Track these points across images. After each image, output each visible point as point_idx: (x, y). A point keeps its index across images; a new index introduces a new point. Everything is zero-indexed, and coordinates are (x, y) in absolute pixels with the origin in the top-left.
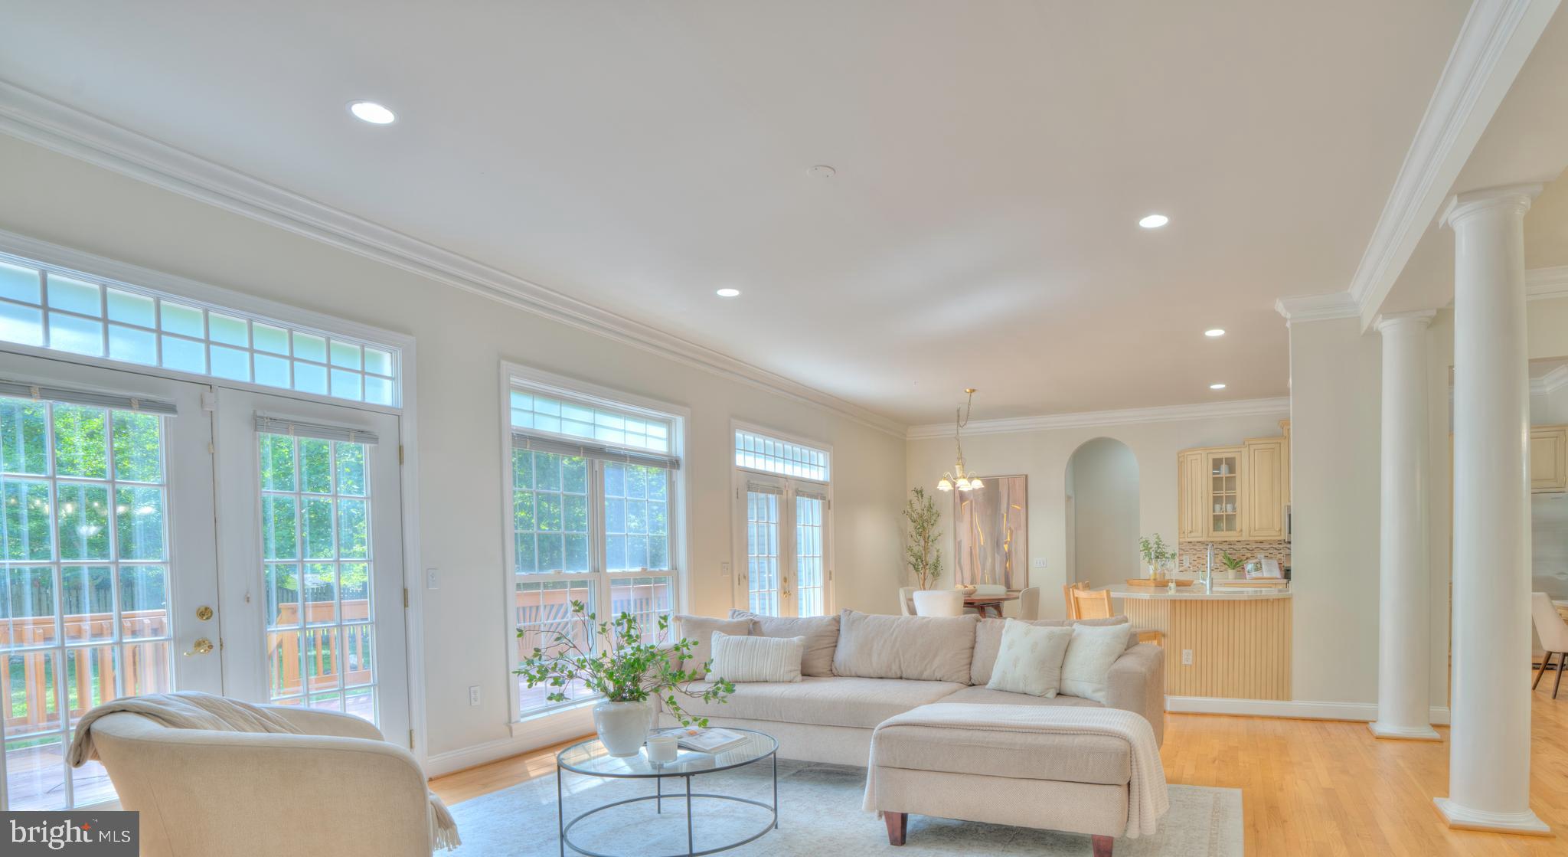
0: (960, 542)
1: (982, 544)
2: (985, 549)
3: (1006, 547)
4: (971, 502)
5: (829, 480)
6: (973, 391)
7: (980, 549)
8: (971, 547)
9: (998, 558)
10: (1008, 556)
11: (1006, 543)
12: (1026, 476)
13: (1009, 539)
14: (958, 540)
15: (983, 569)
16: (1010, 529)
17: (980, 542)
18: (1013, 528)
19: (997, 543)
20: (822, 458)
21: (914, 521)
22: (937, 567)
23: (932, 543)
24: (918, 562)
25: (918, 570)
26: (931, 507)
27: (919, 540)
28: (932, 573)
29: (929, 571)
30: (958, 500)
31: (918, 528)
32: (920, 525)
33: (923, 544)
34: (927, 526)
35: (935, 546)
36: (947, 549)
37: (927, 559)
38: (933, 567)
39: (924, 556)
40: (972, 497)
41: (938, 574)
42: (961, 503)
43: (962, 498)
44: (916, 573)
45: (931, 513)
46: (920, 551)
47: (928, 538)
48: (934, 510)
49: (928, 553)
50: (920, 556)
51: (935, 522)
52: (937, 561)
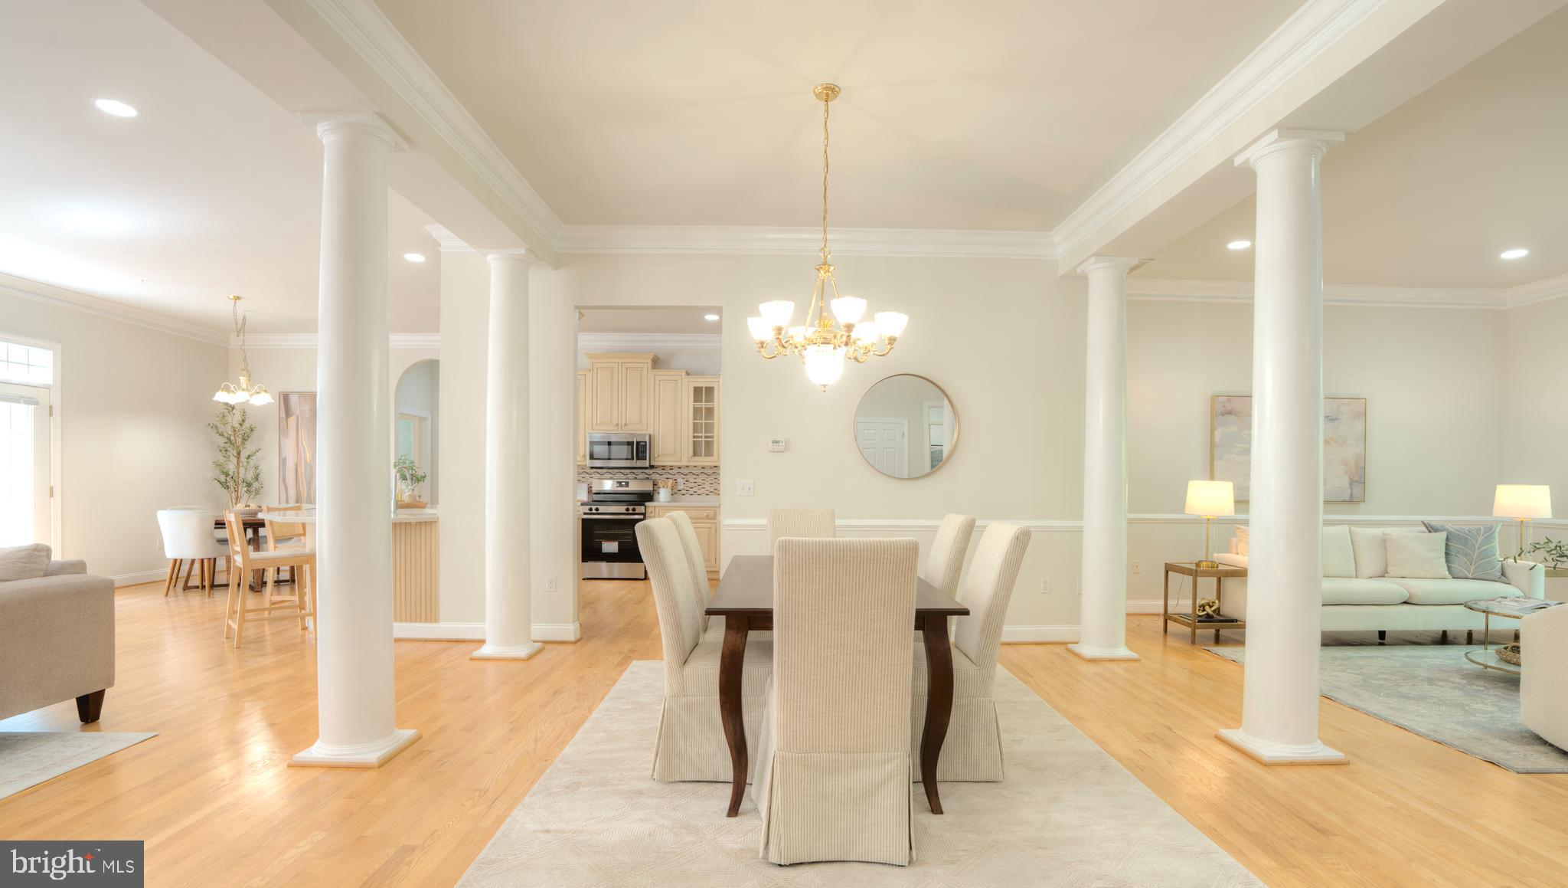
0: (285, 460)
1: (308, 462)
4: (298, 417)
7: (306, 467)
8: (296, 464)
14: (283, 457)
17: (305, 460)
21: (221, 435)
22: (255, 485)
23: (247, 459)
24: (228, 479)
25: (228, 488)
26: (243, 421)
27: (229, 456)
28: (248, 491)
29: (245, 489)
30: (283, 414)
31: (226, 443)
32: (229, 439)
33: (235, 460)
34: (239, 440)
35: (252, 462)
36: (269, 466)
37: (241, 476)
38: (249, 485)
39: (236, 472)
40: (298, 412)
41: (257, 493)
42: (287, 418)
43: (288, 412)
44: (226, 490)
45: (244, 427)
46: (231, 467)
47: (239, 454)
48: (247, 425)
49: (242, 470)
50: (231, 473)
51: (248, 437)
52: (257, 478)
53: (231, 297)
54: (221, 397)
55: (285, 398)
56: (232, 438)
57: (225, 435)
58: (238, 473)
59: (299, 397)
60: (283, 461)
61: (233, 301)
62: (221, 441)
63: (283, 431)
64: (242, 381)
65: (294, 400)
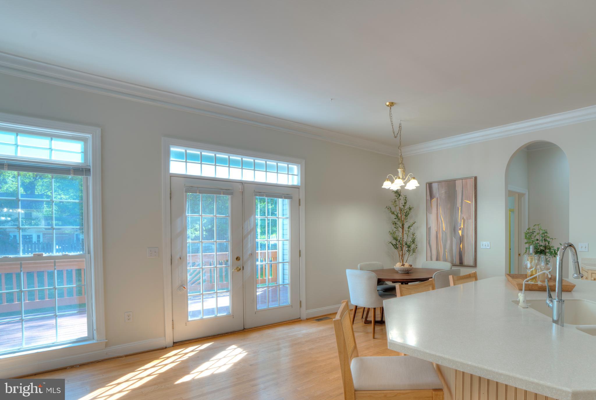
0: (430, 229)
1: (444, 230)
2: (445, 233)
3: (460, 232)
4: (437, 198)
5: (300, 185)
6: (392, 104)
7: (442, 234)
8: (437, 232)
9: (454, 240)
10: (461, 240)
11: (460, 229)
12: (476, 178)
13: (462, 227)
14: (429, 227)
15: (445, 248)
16: (463, 218)
17: (442, 228)
18: (465, 218)
19: (454, 229)
20: (295, 169)
21: (393, 213)
22: (413, 246)
23: (408, 228)
24: (397, 242)
25: (397, 248)
26: (405, 203)
27: (398, 227)
28: (409, 251)
29: (407, 249)
30: (429, 198)
31: (395, 219)
32: (397, 216)
33: (401, 230)
34: (403, 217)
35: (412, 231)
36: (421, 234)
37: (405, 240)
38: (409, 247)
39: (402, 238)
40: (438, 195)
41: (414, 251)
42: (431, 200)
43: (431, 196)
44: (396, 250)
45: (406, 207)
46: (399, 234)
47: (403, 225)
48: (407, 206)
49: (405, 236)
50: (399, 238)
51: (408, 214)
52: (413, 241)
53: (388, 104)
54: (387, 185)
55: (430, 186)
56: (400, 215)
57: (395, 213)
58: (403, 238)
59: (438, 185)
60: (429, 229)
61: (389, 108)
62: (394, 217)
63: (428, 209)
64: (399, 172)
65: (435, 186)
